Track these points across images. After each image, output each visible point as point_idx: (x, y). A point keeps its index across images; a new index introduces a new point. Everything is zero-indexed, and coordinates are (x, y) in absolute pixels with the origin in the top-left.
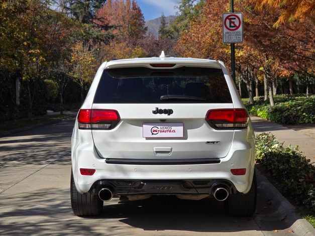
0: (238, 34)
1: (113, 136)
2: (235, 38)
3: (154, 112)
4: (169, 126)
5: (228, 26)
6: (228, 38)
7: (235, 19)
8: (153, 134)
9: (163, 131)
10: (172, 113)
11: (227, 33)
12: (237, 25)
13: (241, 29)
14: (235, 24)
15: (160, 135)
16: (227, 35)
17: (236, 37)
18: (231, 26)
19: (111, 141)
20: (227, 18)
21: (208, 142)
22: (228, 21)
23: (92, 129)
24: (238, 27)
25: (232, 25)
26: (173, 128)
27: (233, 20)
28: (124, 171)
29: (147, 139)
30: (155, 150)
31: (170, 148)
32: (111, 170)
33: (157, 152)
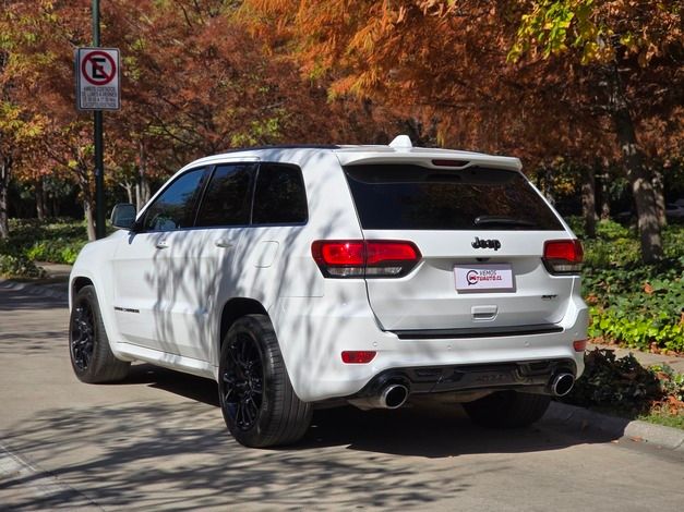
0: (110, 93)
1: (407, 289)
2: (104, 101)
3: (475, 246)
4: (492, 269)
5: (90, 74)
6: (90, 99)
7: (103, 60)
8: (470, 284)
9: (484, 279)
10: (499, 247)
11: (88, 89)
12: (109, 74)
13: (115, 82)
14: (103, 72)
15: (481, 285)
16: (88, 93)
17: (107, 100)
18: (95, 75)
19: (404, 298)
20: (88, 57)
21: (544, 296)
22: (89, 65)
23: (365, 276)
24: (110, 79)
25: (98, 72)
26: (499, 273)
27: (99, 64)
28: (430, 352)
29: (460, 292)
30: (473, 312)
31: (495, 307)
32: (408, 351)
33: (476, 315)
